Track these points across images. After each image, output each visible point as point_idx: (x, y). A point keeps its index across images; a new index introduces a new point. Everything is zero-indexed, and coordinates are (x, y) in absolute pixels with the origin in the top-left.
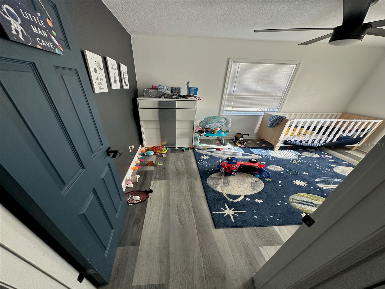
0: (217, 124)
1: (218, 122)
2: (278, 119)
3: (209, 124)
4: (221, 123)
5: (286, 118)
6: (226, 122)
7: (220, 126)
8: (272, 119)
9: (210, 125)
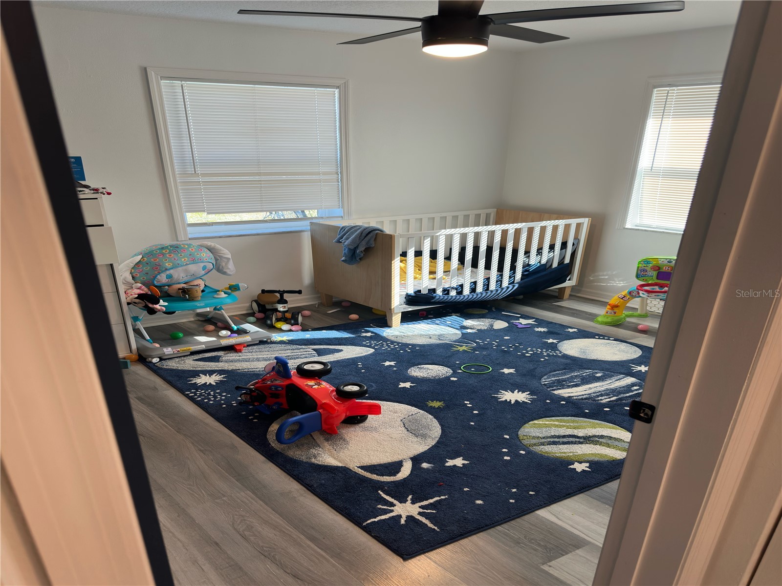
0: (193, 268)
1: (194, 261)
2: (362, 238)
3: (166, 269)
4: (202, 265)
5: (381, 231)
6: (216, 260)
7: (203, 272)
8: (347, 239)
9: (168, 272)
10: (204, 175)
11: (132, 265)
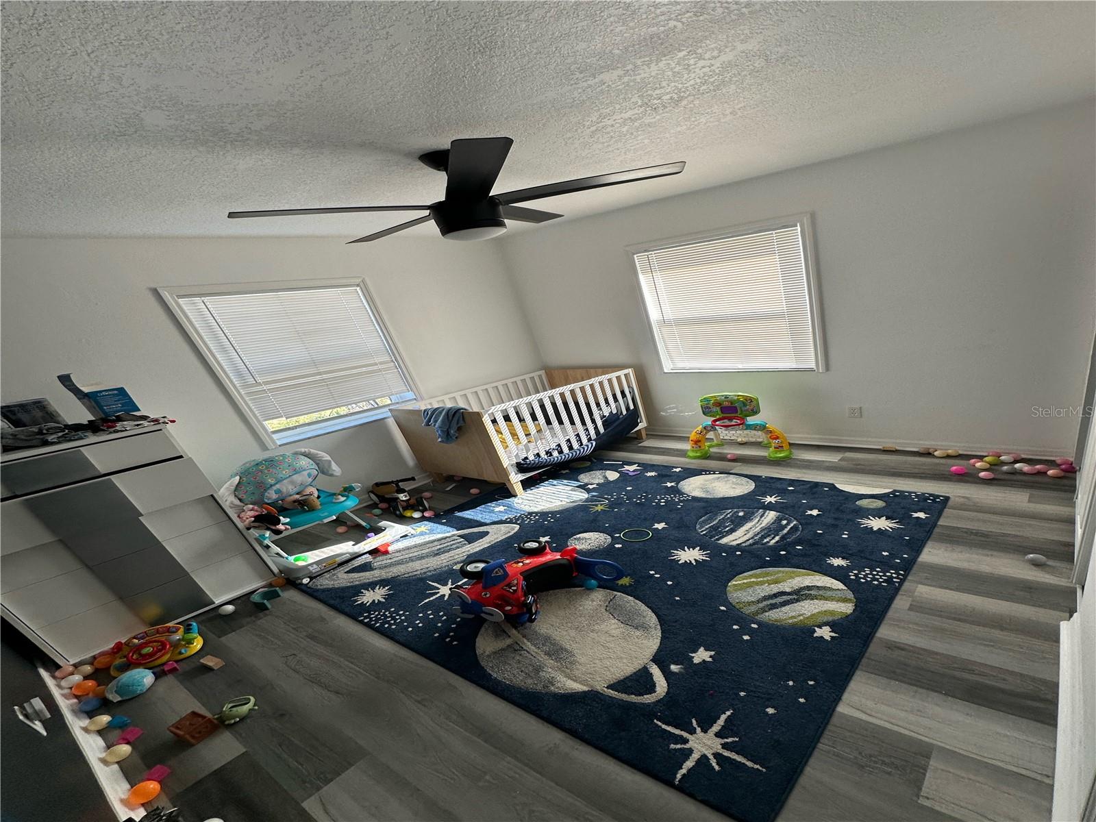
0: (298, 478)
1: (296, 471)
2: (450, 418)
3: (271, 486)
4: (305, 473)
5: (465, 409)
6: (317, 464)
7: (310, 480)
8: (436, 421)
9: (274, 488)
10: (266, 383)
11: (233, 488)
